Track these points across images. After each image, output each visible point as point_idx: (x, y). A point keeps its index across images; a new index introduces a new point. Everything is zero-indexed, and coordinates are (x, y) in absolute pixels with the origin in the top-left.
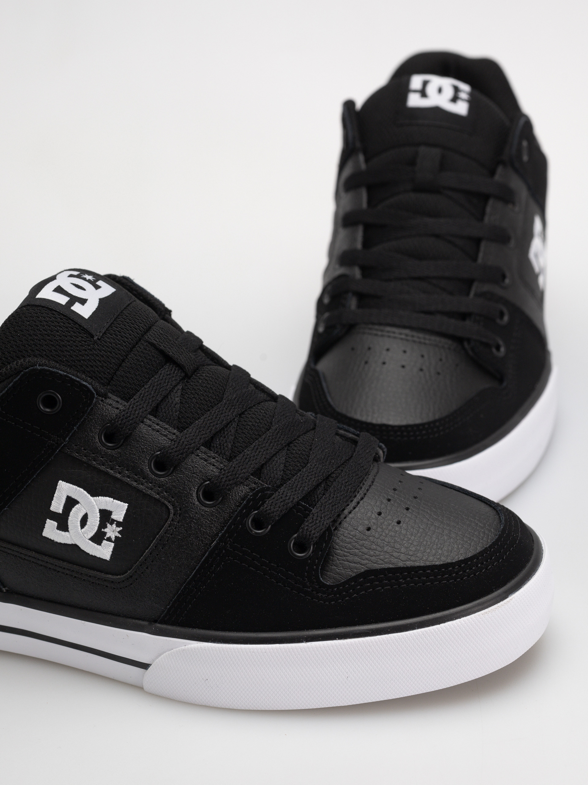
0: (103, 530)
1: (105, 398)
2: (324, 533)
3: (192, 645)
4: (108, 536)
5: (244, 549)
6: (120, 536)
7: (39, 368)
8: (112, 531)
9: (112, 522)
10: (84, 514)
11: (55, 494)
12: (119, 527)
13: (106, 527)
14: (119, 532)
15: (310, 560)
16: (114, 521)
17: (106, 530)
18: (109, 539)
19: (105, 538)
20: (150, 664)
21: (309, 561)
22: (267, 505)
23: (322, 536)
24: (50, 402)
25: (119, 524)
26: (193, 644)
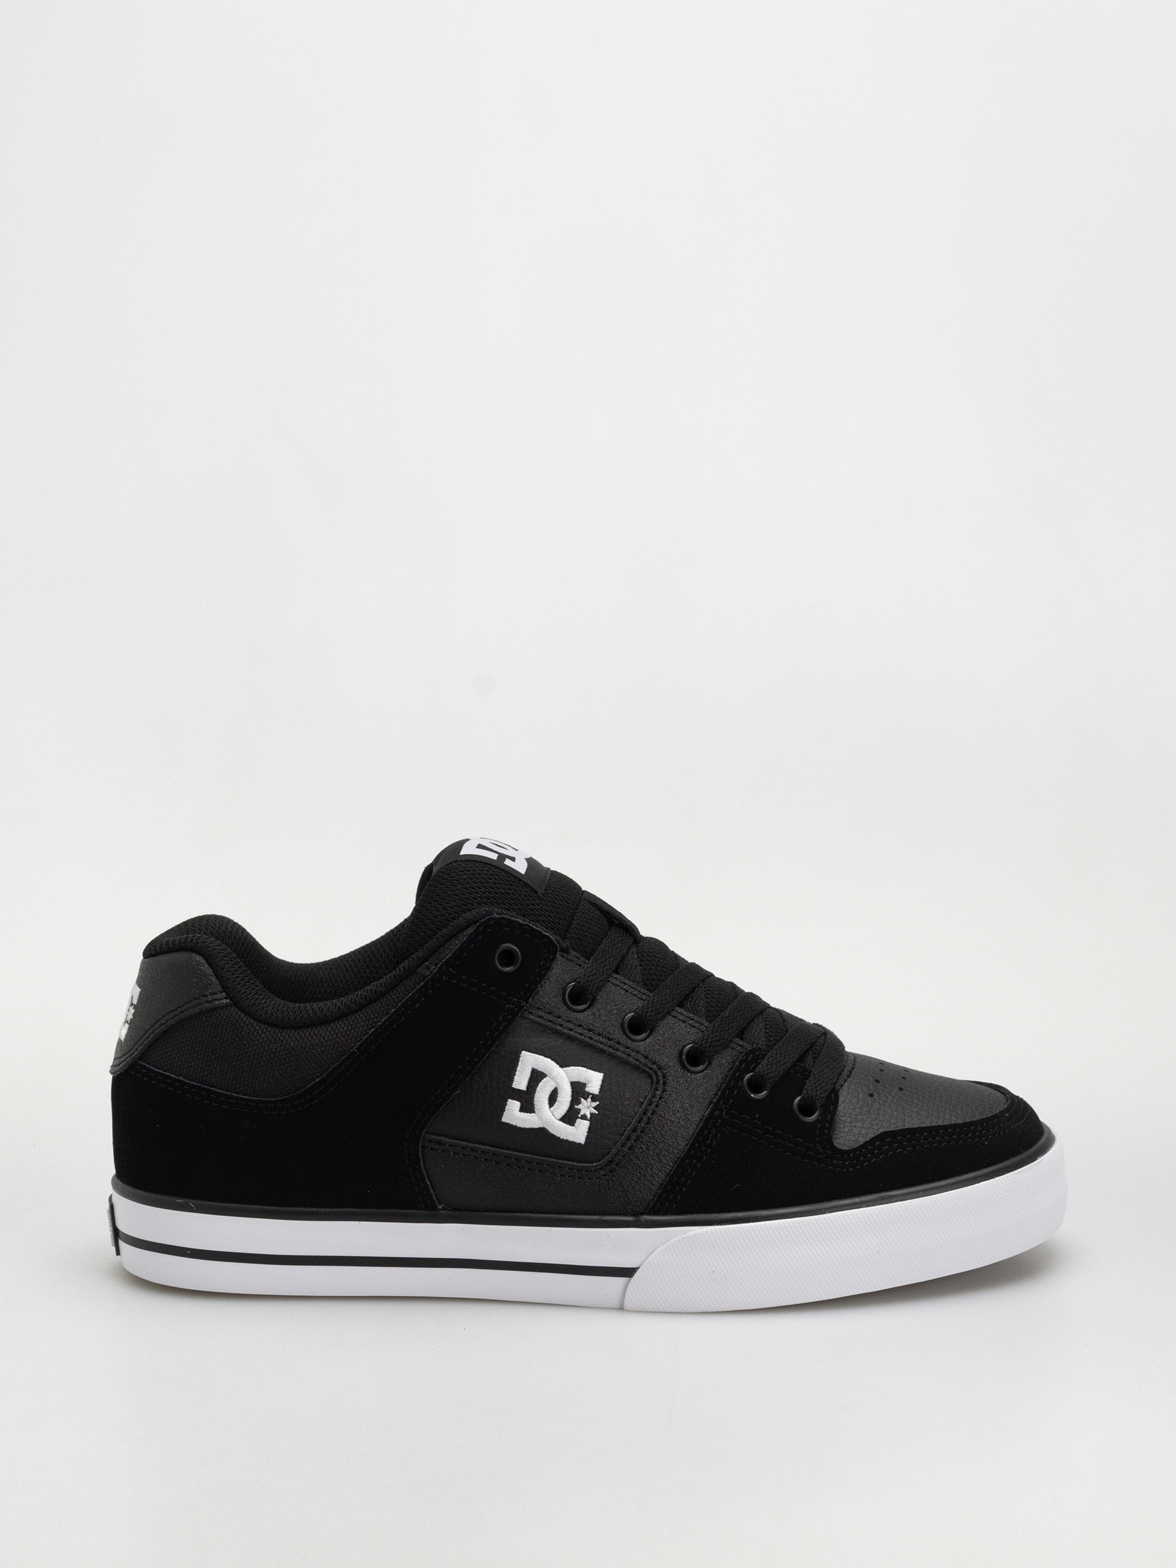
0: (576, 1106)
1: (567, 954)
2: (830, 1094)
3: (691, 1233)
4: (582, 1113)
5: (743, 1116)
6: (597, 1112)
7: (498, 916)
8: (587, 1107)
9: (586, 1095)
10: (553, 1089)
11: (518, 1068)
12: (596, 1102)
13: (580, 1103)
14: (595, 1108)
15: (819, 1123)
16: (589, 1094)
17: (580, 1107)
18: (584, 1117)
19: (579, 1116)
20: (636, 1268)
21: (819, 1125)
22: (762, 1066)
23: (828, 1097)
24: (508, 958)
25: (594, 1098)
26: (690, 1230)
